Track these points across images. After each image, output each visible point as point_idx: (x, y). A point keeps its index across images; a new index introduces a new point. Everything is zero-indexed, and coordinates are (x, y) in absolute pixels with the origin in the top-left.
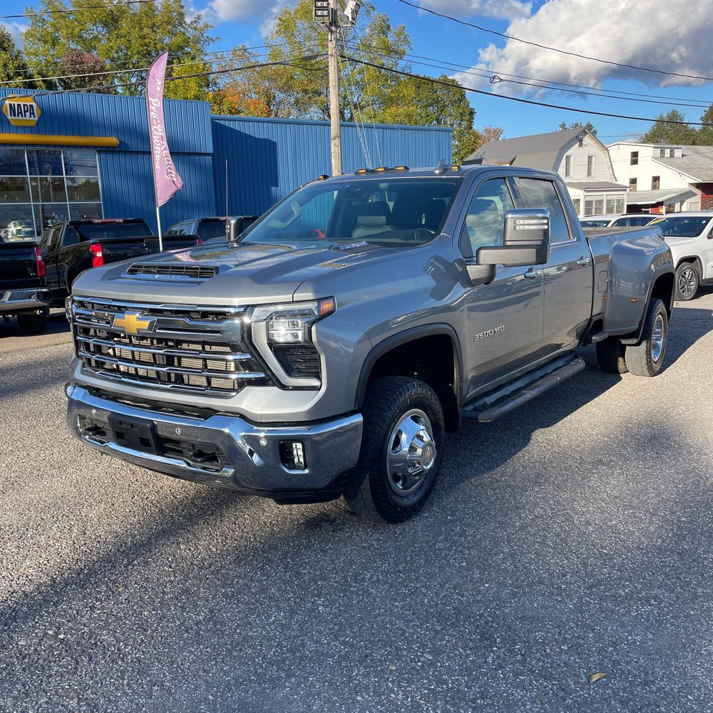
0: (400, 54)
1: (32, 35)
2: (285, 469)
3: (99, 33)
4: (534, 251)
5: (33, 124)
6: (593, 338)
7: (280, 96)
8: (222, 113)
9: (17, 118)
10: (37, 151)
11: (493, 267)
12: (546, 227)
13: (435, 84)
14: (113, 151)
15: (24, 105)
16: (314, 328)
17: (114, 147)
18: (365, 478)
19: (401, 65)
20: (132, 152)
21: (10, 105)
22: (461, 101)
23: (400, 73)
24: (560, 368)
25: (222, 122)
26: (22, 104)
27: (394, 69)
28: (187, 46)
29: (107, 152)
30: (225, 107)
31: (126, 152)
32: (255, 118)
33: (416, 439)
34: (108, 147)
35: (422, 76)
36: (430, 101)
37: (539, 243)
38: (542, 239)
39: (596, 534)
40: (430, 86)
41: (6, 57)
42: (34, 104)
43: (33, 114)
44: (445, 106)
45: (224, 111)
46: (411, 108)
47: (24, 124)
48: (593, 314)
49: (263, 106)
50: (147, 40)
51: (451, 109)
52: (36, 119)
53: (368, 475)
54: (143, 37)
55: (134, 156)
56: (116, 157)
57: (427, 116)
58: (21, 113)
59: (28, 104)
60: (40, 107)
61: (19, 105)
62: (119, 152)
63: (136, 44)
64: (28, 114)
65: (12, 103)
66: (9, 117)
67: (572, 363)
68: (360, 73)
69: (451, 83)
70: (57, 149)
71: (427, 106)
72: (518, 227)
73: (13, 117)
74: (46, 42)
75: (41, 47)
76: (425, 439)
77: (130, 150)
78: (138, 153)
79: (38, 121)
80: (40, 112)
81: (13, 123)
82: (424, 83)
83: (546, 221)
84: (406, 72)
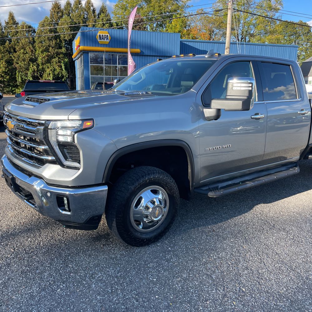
0: (276, 10)
1: (118, 6)
2: (61, 211)
3: (143, 5)
4: (241, 102)
5: (107, 43)
6: (309, 156)
7: (216, 31)
8: (189, 39)
9: (101, 40)
10: (112, 55)
11: (219, 111)
12: (250, 89)
13: (296, 25)
14: (138, 55)
15: (105, 35)
16: (76, 135)
17: (138, 53)
18: (113, 221)
19: (277, 15)
20: (145, 56)
21: (99, 35)
22: (308, 33)
23: (276, 19)
24: (282, 171)
25: (185, 43)
26: (104, 35)
27: (273, 18)
28: (178, 10)
29: (135, 55)
30: (191, 36)
31: (143, 55)
32: (203, 41)
33: (150, 203)
34: (136, 53)
35: (289, 21)
36: (292, 33)
37: (246, 98)
38: (247, 95)
39: (246, 277)
40: (293, 26)
41: (103, 16)
42: (109, 35)
43: (108, 39)
44: (300, 36)
45: (190, 38)
46: (279, 36)
47: (104, 43)
48: (310, 143)
49: (207, 35)
50: (161, 8)
51: (302, 37)
52: (109, 41)
53: (115, 219)
54: (160, 6)
55: (146, 57)
56: (138, 57)
57: (290, 40)
58: (103, 39)
59: (106, 35)
60: (111, 36)
61: (103, 35)
62: (140, 55)
63: (157, 9)
64: (106, 39)
65: (100, 34)
66: (98, 40)
67: (291, 169)
68: (255, 20)
69: (304, 25)
70: (115, 54)
71: (290, 36)
72: (234, 88)
73: (100, 40)
74: (122, 9)
75: (120, 11)
76: (156, 204)
77: (145, 54)
78: (147, 56)
79: (109, 42)
80: (110, 38)
81: (100, 43)
82: (290, 24)
83: (250, 85)
84: (279, 19)
